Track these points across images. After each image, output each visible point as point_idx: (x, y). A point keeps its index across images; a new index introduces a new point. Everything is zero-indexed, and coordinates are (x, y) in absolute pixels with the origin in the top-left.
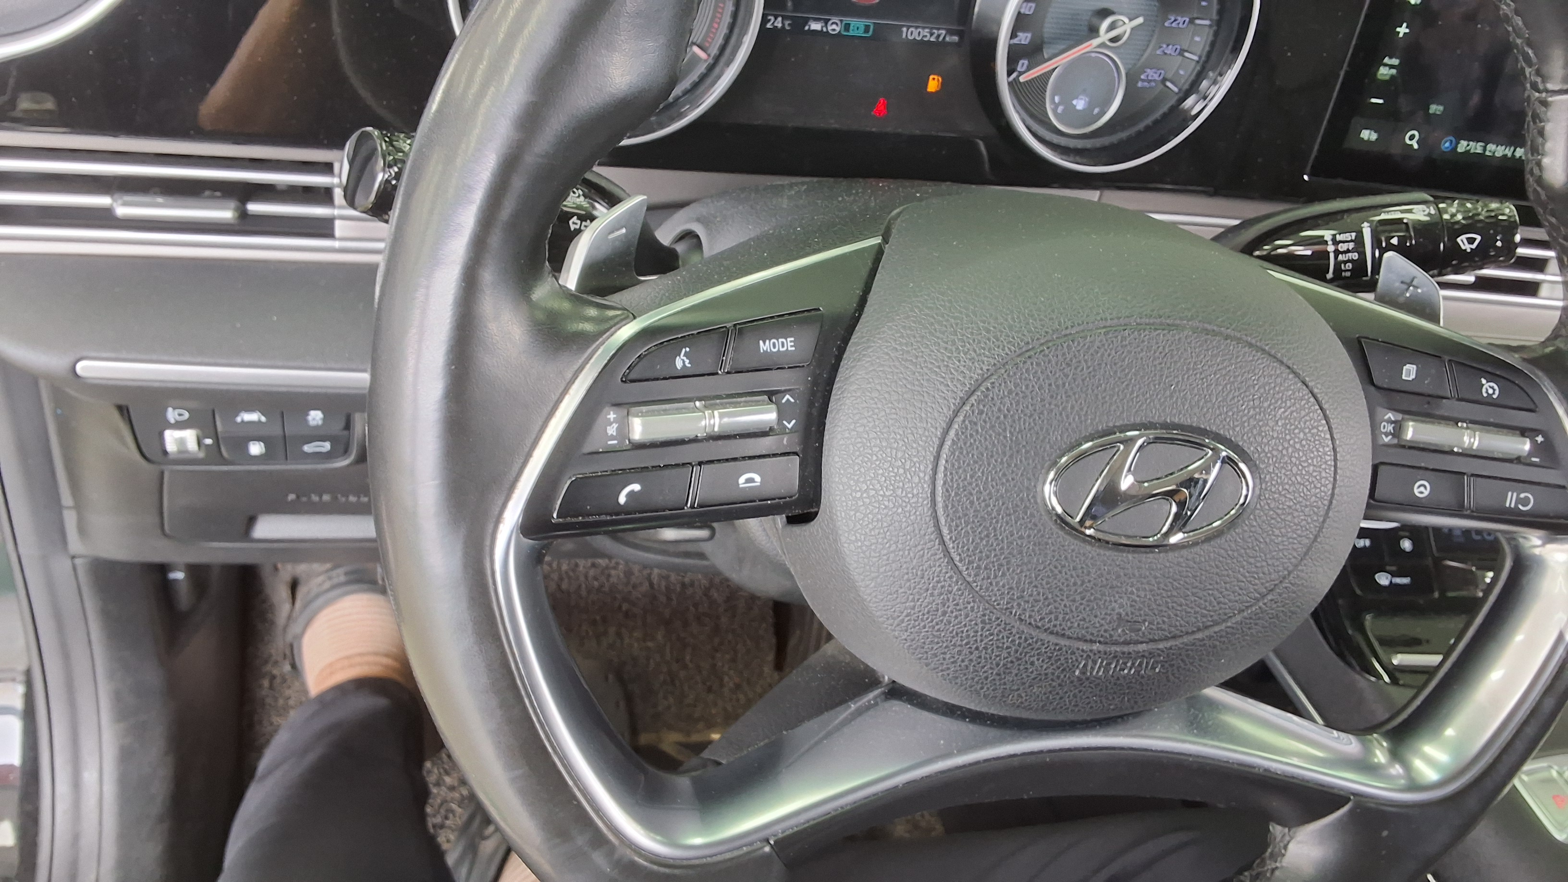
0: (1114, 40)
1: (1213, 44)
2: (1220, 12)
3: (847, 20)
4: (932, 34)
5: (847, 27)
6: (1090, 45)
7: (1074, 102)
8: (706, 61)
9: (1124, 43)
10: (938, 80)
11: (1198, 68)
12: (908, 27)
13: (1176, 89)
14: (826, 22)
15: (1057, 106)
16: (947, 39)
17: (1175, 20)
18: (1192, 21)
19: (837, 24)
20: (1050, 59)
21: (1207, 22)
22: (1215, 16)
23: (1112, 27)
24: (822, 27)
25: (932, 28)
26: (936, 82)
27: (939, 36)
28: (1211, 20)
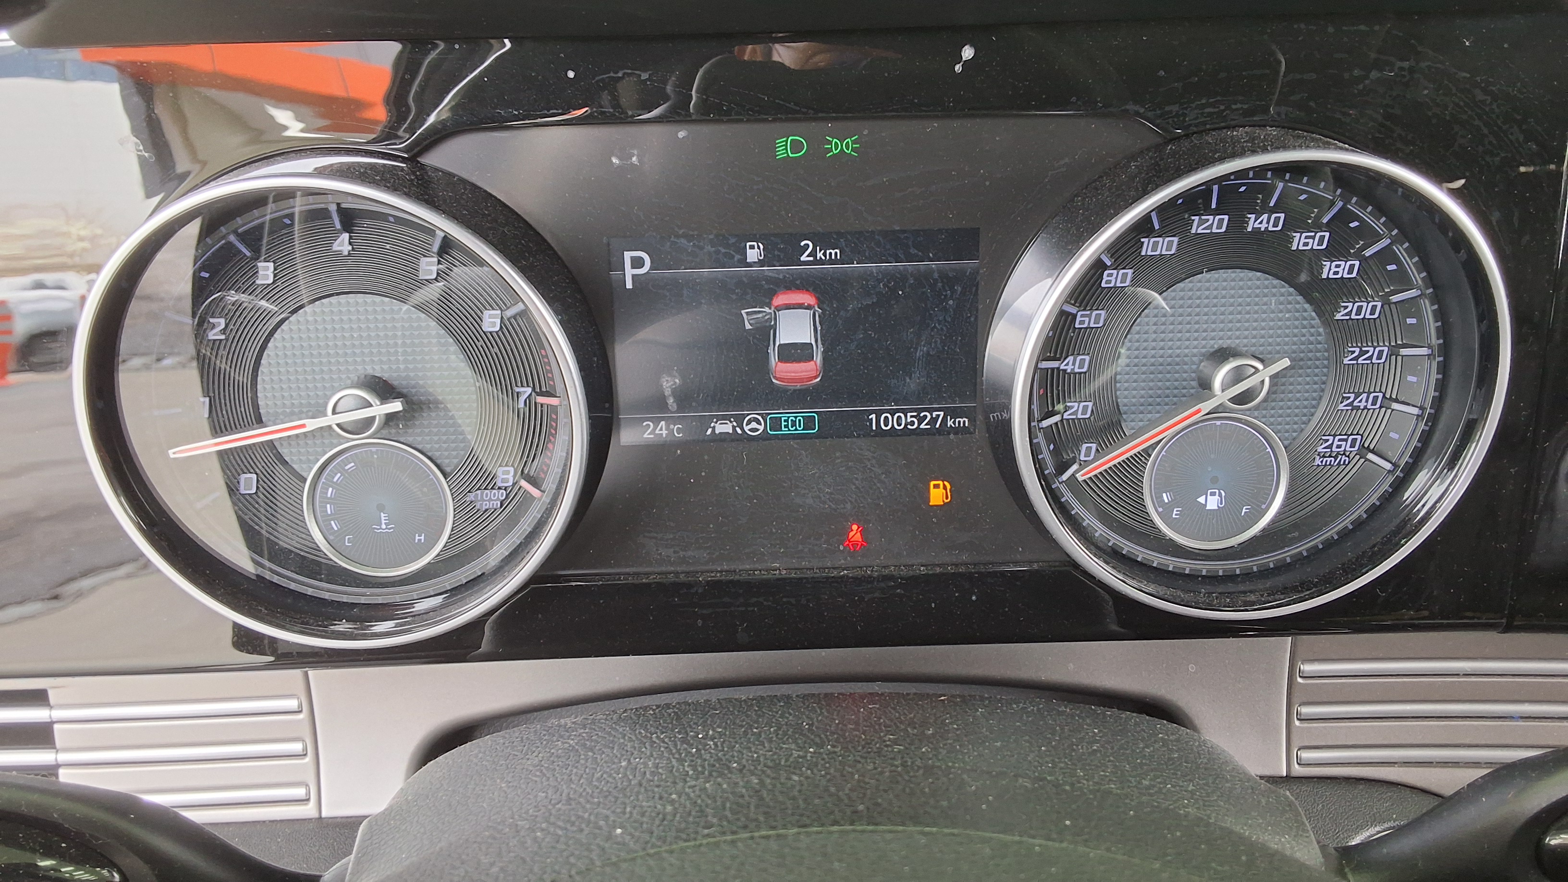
0: (1241, 399)
1: (1442, 386)
2: (1444, 332)
3: (774, 413)
4: (921, 420)
5: (776, 424)
6: (1199, 411)
7: (1201, 500)
8: (540, 500)
9: (1265, 400)
10: (945, 488)
11: (1422, 426)
12: (879, 414)
13: (1388, 466)
14: (740, 420)
15: (1168, 508)
16: (950, 423)
17: (1362, 353)
18: (1394, 351)
19: (759, 423)
20: (1134, 437)
21: (1424, 351)
22: (1435, 341)
23: (1238, 376)
24: (734, 427)
25: (920, 411)
26: (941, 490)
27: (934, 420)
28: (1429, 347)
